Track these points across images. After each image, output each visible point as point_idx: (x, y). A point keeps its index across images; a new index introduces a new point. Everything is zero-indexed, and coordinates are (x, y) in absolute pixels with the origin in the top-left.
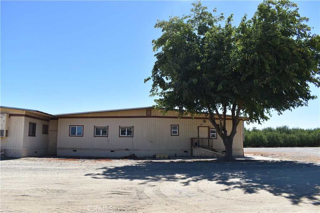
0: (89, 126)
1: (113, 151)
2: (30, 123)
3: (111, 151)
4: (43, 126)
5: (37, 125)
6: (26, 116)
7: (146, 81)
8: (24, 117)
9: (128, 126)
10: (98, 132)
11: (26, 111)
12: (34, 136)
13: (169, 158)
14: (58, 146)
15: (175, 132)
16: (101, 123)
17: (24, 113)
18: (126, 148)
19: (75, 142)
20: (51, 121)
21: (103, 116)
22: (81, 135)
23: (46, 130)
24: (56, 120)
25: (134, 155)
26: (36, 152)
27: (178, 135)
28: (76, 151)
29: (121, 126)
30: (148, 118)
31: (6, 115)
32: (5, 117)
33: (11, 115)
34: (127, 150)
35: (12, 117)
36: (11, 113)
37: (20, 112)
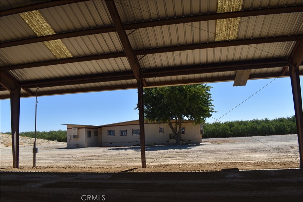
0: (117, 131)
1: (130, 143)
2: (88, 131)
3: (129, 143)
4: (95, 131)
5: (91, 132)
6: (86, 128)
7: (135, 109)
8: (85, 129)
9: (136, 129)
10: (122, 133)
12: (91, 137)
13: (159, 145)
14: (103, 142)
15: (161, 131)
16: (123, 128)
17: (85, 127)
18: (136, 141)
19: (111, 139)
20: (99, 129)
21: (124, 124)
22: (113, 135)
23: (96, 134)
24: (101, 128)
25: (138, 144)
26: (92, 145)
27: (163, 133)
28: (111, 143)
29: (133, 129)
30: (147, 124)
31: (77, 128)
32: (76, 129)
33: (79, 128)
34: (137, 142)
35: (79, 129)
36: (79, 127)
37: (83, 127)
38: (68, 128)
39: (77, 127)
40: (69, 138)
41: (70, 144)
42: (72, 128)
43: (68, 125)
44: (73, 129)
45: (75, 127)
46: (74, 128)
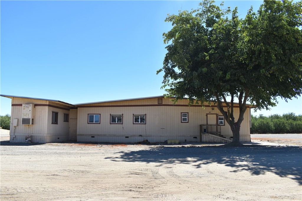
0: (106, 115)
1: (128, 137)
2: (53, 112)
3: (126, 137)
4: (65, 114)
5: (59, 114)
6: (49, 105)
8: (47, 107)
9: (141, 113)
10: (114, 119)
11: (50, 101)
12: (57, 123)
13: (179, 144)
14: (78, 133)
15: (185, 119)
16: (117, 111)
17: (48, 103)
18: (139, 134)
19: (93, 129)
20: (71, 110)
21: (118, 105)
22: (98, 122)
23: (66, 118)
24: (75, 109)
25: (147, 140)
26: (58, 138)
27: (188, 122)
28: (94, 137)
29: (135, 114)
30: (160, 107)
31: (31, 105)
32: (31, 107)
33: (36, 105)
34: (141, 136)
35: (37, 107)
37: (44, 103)
38: (14, 103)
39: (33, 104)
40: (14, 123)
41: (16, 134)
42: (21, 105)
43: (13, 97)
44: (23, 105)
45: (28, 104)
46: (26, 104)
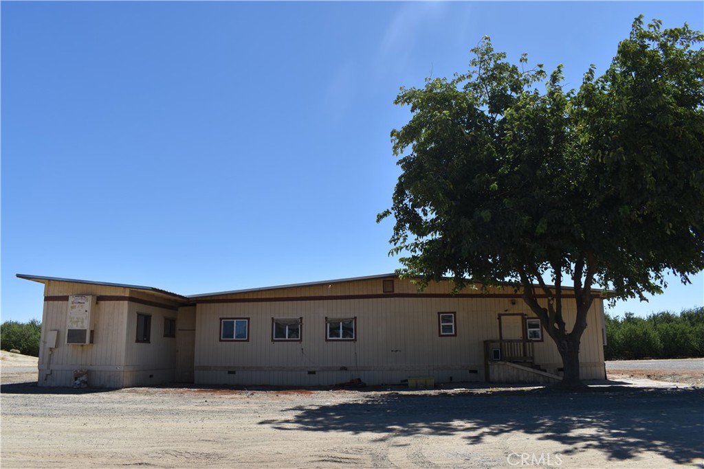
0: (261, 319)
1: (314, 373)
2: (139, 315)
3: (310, 373)
4: (166, 319)
5: (152, 318)
6: (130, 299)
7: (380, 217)
8: (126, 302)
9: (343, 316)
10: (280, 330)
11: (132, 288)
12: (148, 341)
13: (436, 387)
14: (196, 364)
15: (448, 329)
16: (288, 312)
17: (127, 294)
18: (340, 365)
19: (232, 352)
20: (181, 309)
21: (290, 295)
22: (244, 337)
23: (170, 330)
24: (192, 308)
25: (359, 379)
26: (151, 376)
27: (455, 335)
28: (234, 373)
29: (330, 317)
30: (388, 299)
31: (90, 298)
32: (88, 304)
33: (100, 299)
34: (344, 369)
35: (102, 303)
36: (100, 295)
37: (119, 293)
38: (51, 294)
39: (93, 295)
40: (48, 340)
41: (52, 367)
42: (66, 298)
43: (48, 281)
44: (71, 299)
45: (82, 295)
46: (78, 295)
